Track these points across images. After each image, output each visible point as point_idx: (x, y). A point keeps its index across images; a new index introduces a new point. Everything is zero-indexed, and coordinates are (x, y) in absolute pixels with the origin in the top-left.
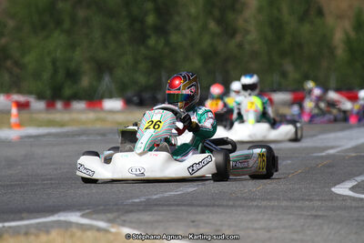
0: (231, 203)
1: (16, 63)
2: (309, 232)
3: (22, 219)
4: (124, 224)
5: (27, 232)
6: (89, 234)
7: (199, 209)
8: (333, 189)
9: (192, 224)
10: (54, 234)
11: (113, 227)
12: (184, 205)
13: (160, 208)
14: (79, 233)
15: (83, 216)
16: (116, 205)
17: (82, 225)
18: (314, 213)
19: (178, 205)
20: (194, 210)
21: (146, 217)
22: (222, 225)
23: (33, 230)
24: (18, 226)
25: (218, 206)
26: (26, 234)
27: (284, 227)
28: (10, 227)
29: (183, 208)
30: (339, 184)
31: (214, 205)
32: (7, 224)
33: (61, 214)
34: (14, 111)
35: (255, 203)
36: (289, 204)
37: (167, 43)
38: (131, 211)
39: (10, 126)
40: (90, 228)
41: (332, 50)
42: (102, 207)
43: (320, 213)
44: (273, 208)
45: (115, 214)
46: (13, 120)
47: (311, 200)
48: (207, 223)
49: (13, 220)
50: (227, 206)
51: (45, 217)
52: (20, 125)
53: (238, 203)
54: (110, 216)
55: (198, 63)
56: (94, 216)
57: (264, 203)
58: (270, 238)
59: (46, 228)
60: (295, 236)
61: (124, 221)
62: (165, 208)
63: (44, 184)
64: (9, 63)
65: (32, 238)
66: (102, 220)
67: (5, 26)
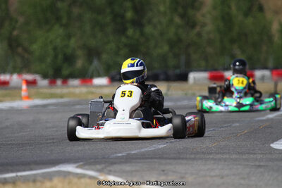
0: (193, 156)
1: (26, 50)
2: (254, 178)
3: (31, 170)
4: (110, 173)
5: (34, 180)
6: (83, 180)
7: (168, 161)
8: (272, 145)
9: (162, 172)
10: (56, 181)
11: (101, 175)
12: (156, 158)
13: (139, 161)
14: (75, 180)
15: (77, 167)
16: (104, 158)
17: (77, 174)
18: (257, 163)
19: (152, 158)
20: (163, 161)
21: (127, 167)
22: (186, 173)
23: (39, 178)
24: (28, 175)
25: (183, 159)
26: (34, 181)
27: (234, 175)
28: (21, 176)
29: (156, 160)
30: (276, 141)
31: (179, 158)
32: (19, 174)
33: (61, 165)
34: (24, 87)
35: (211, 157)
36: (238, 157)
37: (142, 34)
38: (115, 163)
39: (21, 98)
40: (83, 176)
41: (270, 38)
42: (92, 160)
43: (262, 164)
44: (225, 160)
45: (103, 166)
46: (24, 93)
47: (254, 154)
48: (174, 172)
49: (24, 170)
50: (190, 159)
51: (49, 167)
52: (28, 97)
53: (198, 156)
54: (98, 167)
55: (166, 48)
56: (87, 167)
57: (218, 156)
58: (223, 184)
59: (49, 177)
60: (242, 182)
61: (110, 171)
62: (142, 161)
63: (47, 143)
64: (20, 50)
65: (38, 184)
66: (93, 170)
67: (17, 22)
